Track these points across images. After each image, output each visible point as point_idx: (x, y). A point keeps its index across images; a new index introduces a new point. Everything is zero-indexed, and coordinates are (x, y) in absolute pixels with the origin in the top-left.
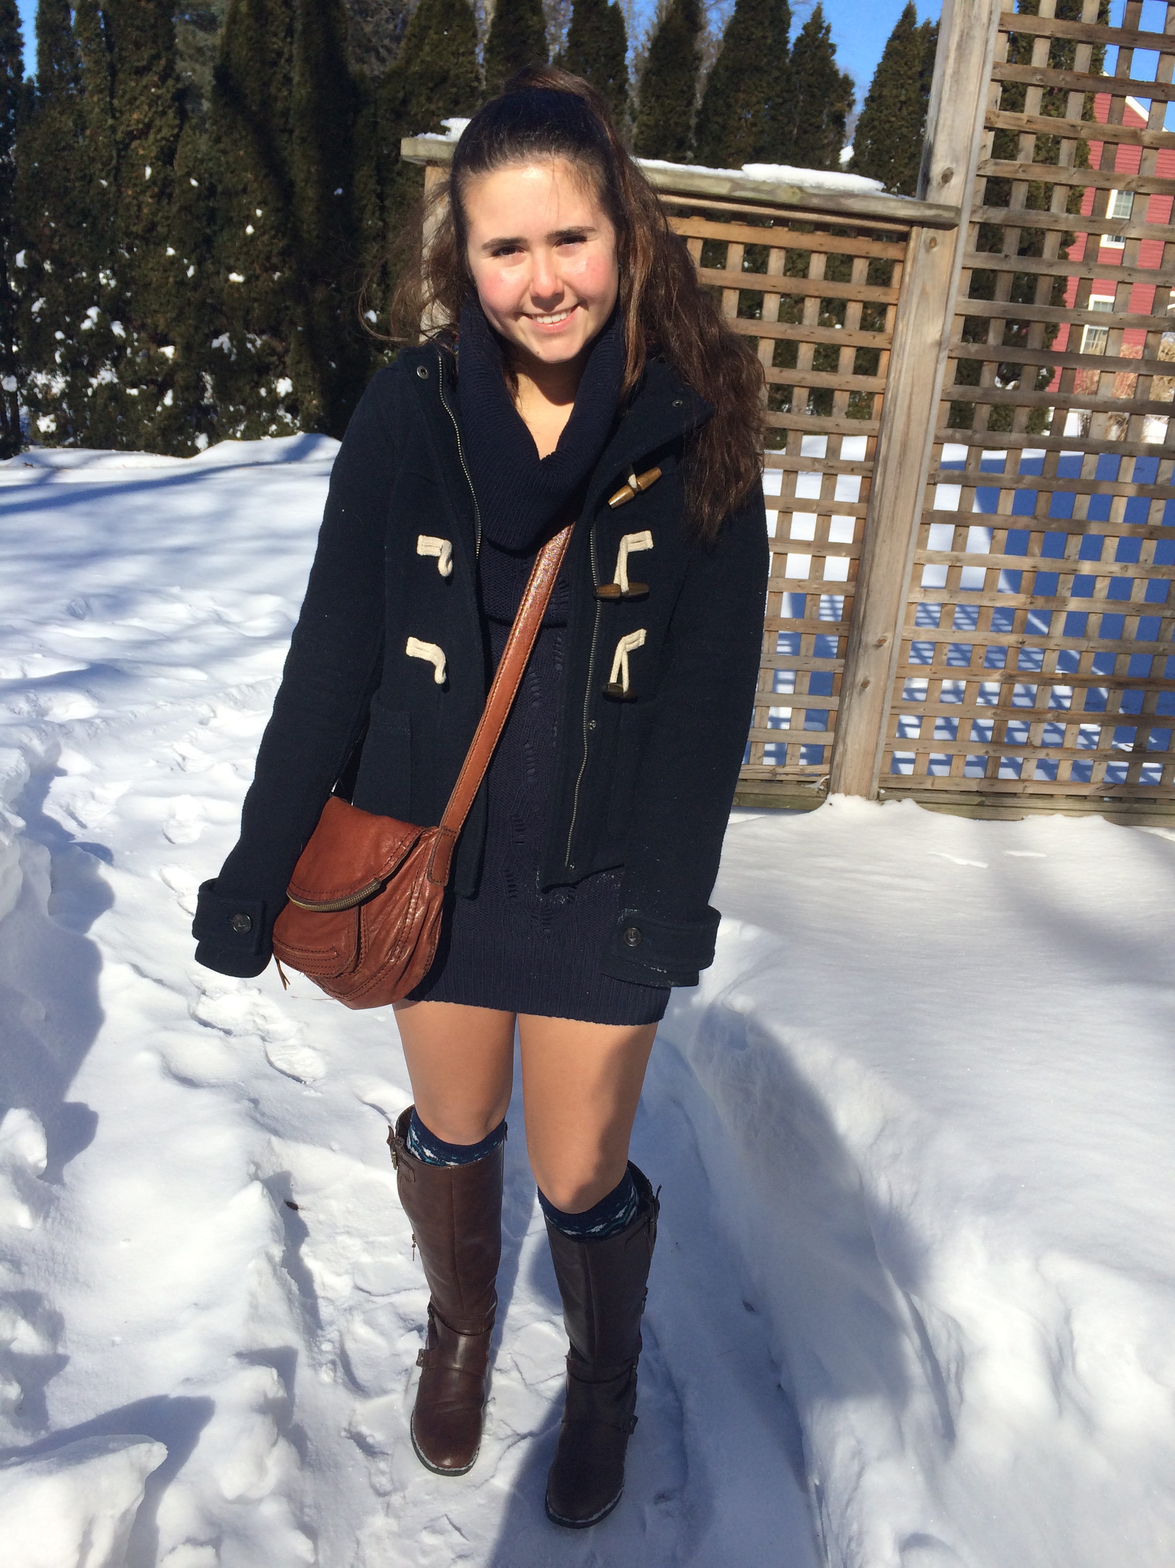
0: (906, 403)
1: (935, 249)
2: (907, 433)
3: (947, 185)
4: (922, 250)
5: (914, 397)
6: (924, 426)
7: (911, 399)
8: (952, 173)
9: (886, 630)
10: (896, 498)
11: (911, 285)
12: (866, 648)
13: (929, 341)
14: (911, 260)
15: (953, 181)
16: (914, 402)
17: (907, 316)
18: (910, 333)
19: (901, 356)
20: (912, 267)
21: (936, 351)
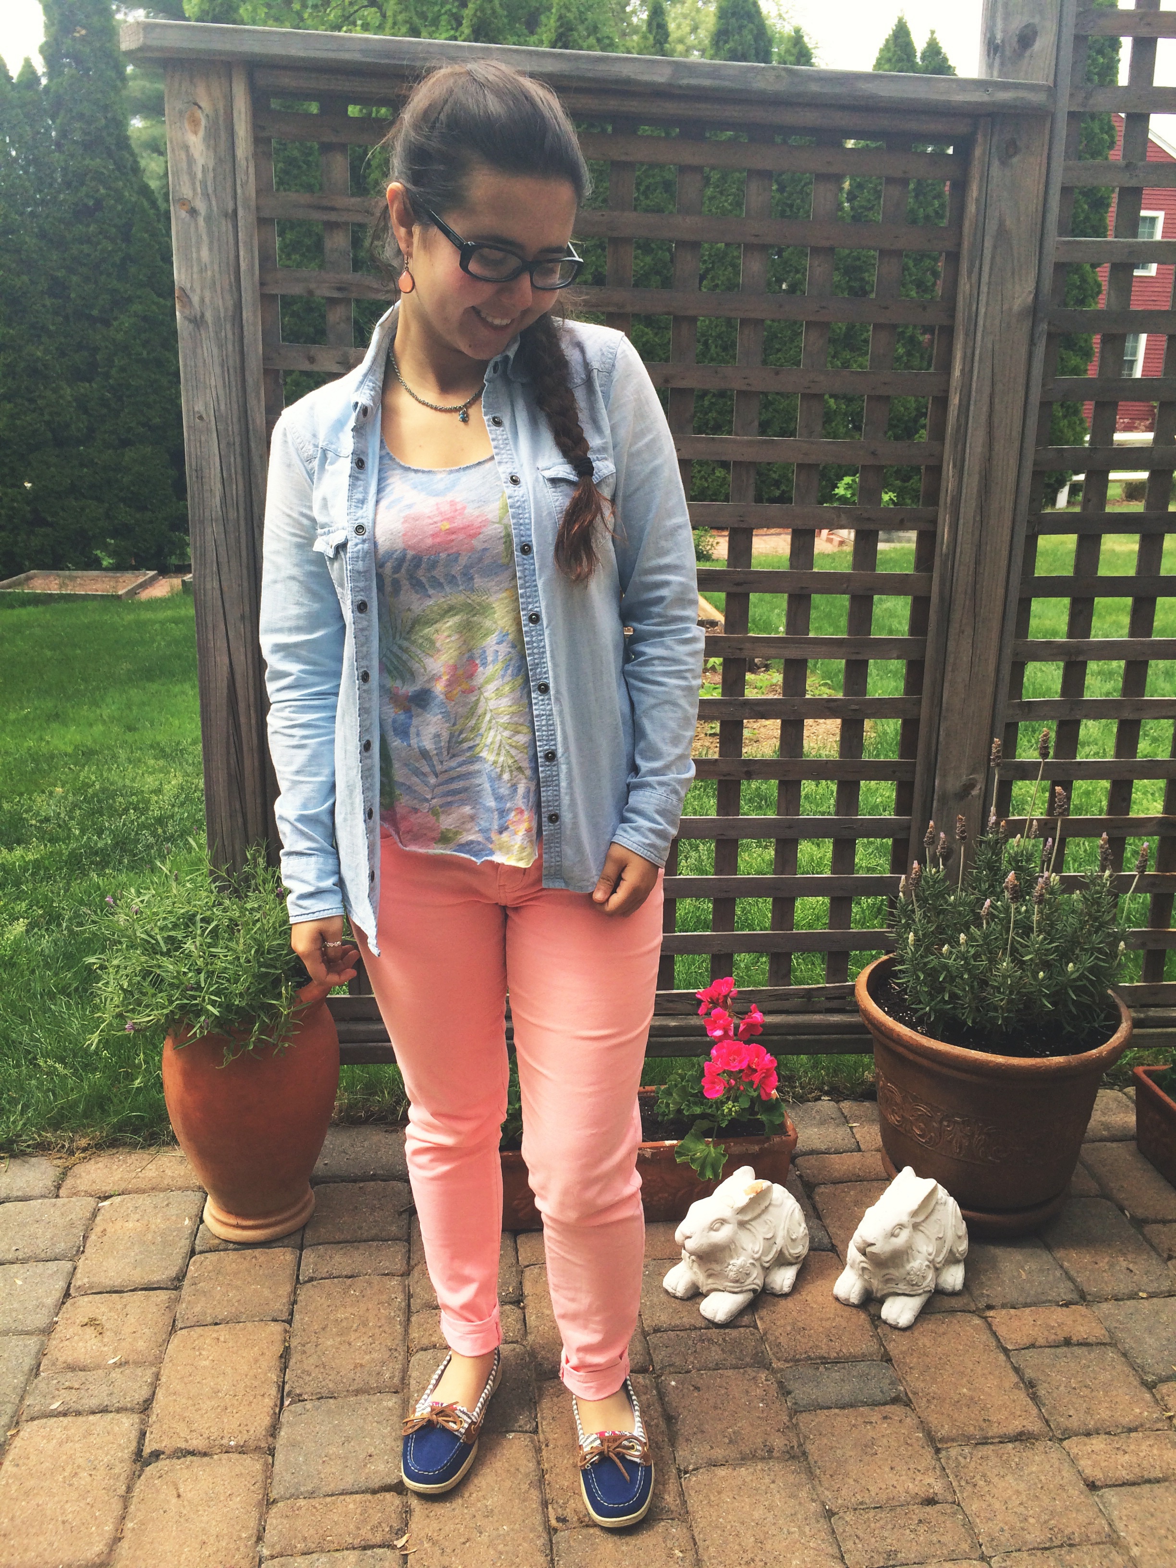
0: (985, 409)
1: (1015, 160)
3: (1027, 54)
4: (996, 164)
5: (997, 401)
8: (1035, 33)
9: (974, 771)
11: (981, 218)
12: (944, 799)
13: (1016, 308)
14: (977, 176)
15: (1037, 46)
16: (997, 407)
17: (976, 270)
18: (983, 298)
19: (971, 334)
20: (980, 190)
21: (1027, 325)
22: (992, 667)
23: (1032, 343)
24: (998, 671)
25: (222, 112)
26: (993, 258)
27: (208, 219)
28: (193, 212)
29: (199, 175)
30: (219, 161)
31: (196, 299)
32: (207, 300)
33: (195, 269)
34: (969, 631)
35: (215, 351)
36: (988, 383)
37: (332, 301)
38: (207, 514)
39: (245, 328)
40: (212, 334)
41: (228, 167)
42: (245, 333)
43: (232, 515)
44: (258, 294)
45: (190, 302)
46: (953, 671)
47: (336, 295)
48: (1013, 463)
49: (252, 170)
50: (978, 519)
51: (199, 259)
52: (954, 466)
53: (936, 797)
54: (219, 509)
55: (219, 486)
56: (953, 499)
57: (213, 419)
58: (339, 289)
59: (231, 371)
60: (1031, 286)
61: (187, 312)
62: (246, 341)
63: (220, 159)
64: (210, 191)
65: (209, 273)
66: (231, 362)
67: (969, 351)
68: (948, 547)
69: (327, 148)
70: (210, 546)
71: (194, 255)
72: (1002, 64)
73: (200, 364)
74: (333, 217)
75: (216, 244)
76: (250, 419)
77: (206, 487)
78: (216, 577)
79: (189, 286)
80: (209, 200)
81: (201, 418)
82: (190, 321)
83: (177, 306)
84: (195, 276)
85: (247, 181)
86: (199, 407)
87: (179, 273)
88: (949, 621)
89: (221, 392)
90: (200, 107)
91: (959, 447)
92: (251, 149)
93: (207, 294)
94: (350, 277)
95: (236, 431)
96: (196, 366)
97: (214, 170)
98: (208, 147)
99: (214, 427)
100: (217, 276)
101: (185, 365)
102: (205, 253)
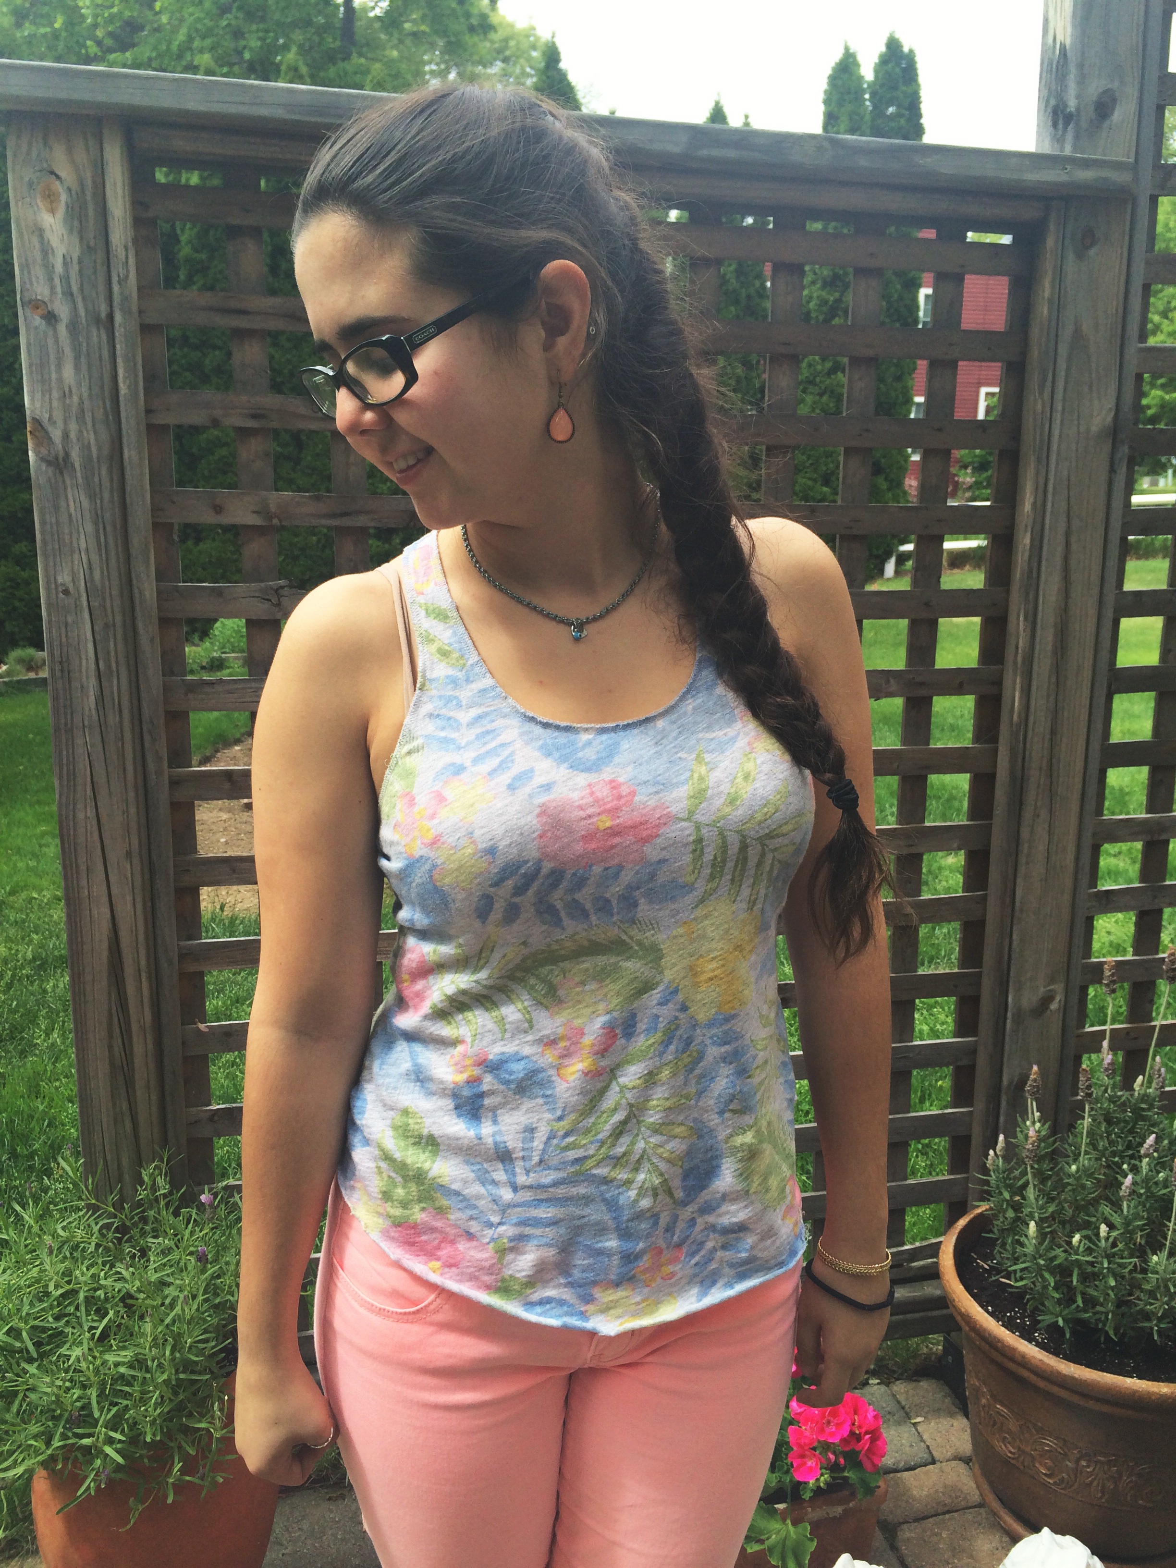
0: (1060, 550)
1: (1092, 252)
2: (1065, 610)
3: (1106, 125)
4: (1071, 256)
5: (1073, 539)
6: (1096, 591)
7: (1068, 544)
8: (1114, 101)
9: (1052, 980)
10: (1053, 732)
11: (1054, 323)
12: (1019, 1016)
13: (1094, 429)
14: (1050, 273)
15: (1117, 116)
16: (1074, 547)
17: (1049, 384)
18: (1058, 417)
19: (1044, 461)
20: (1053, 287)
21: (1107, 447)
22: (1071, 856)
23: (1112, 470)
24: (1077, 859)
25: (89, 182)
26: (1068, 369)
27: (73, 327)
28: (51, 318)
29: (59, 268)
30: (88, 249)
31: (56, 434)
32: (73, 435)
33: (55, 394)
34: (1044, 814)
35: (86, 504)
36: (1063, 519)
37: (244, 433)
38: (77, 720)
39: (128, 472)
40: (80, 481)
41: (100, 256)
42: (128, 476)
43: (112, 719)
44: (143, 427)
45: (50, 438)
46: (1027, 863)
47: (251, 424)
48: (1092, 612)
49: (132, 261)
50: (1054, 679)
51: (60, 380)
52: (1026, 618)
53: (1009, 1015)
54: (94, 712)
55: (93, 682)
56: (1024, 658)
57: (84, 595)
58: (254, 417)
59: (109, 529)
60: (1109, 403)
61: (44, 451)
62: (128, 488)
63: (89, 247)
64: (75, 288)
65: (75, 399)
66: (108, 515)
67: (1042, 481)
68: (1019, 716)
69: (234, 232)
70: (82, 764)
71: (54, 376)
72: (1077, 137)
73: (64, 518)
74: (242, 323)
75: (83, 359)
76: (136, 591)
77: (76, 684)
78: (91, 803)
79: (47, 416)
80: (74, 302)
81: (66, 592)
82: (49, 463)
83: (30, 445)
84: (55, 404)
85: (127, 277)
86: (64, 578)
87: (32, 399)
88: (1021, 804)
89: (95, 557)
90: (58, 177)
91: (1031, 597)
92: (130, 234)
93: (73, 427)
94: (271, 401)
95: (117, 610)
96: (58, 523)
97: (80, 262)
98: (71, 231)
99: (85, 603)
100: (87, 403)
101: (43, 523)
102: (68, 372)
